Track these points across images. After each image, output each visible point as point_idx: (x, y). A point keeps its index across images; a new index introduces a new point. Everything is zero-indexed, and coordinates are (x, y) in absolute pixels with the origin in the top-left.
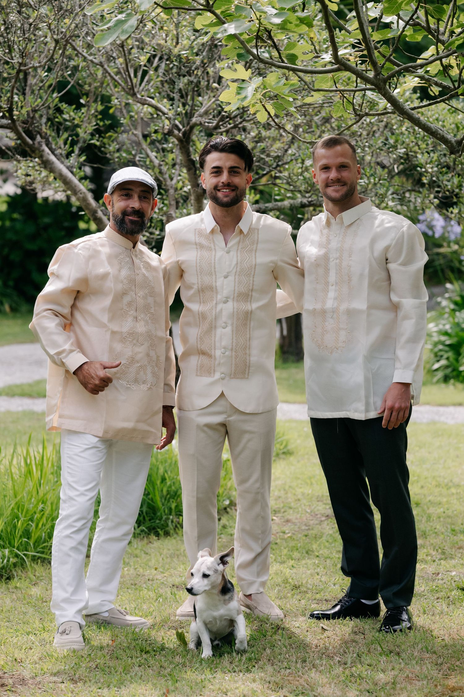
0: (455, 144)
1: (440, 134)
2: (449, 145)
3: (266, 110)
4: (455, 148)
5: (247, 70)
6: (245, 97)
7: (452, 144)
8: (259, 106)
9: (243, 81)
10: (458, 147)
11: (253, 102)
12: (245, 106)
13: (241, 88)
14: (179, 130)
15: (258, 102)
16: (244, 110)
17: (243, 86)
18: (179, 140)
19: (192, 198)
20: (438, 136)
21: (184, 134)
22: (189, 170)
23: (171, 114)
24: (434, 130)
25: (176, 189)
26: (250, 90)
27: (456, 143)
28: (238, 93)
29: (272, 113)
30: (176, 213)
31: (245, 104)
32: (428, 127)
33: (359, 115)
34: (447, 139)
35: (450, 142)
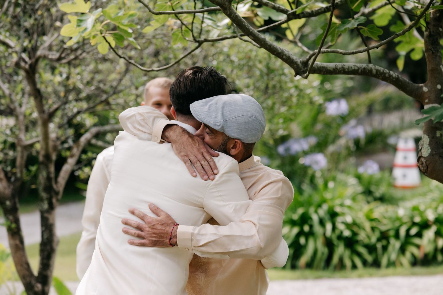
0: (300, 65)
1: (286, 55)
2: (295, 66)
3: (107, 41)
4: (300, 69)
5: (86, 3)
6: (86, 29)
7: (298, 65)
8: (100, 37)
9: (83, 14)
10: (304, 68)
11: (93, 34)
12: (86, 37)
13: (80, 21)
14: (26, 62)
15: (99, 33)
16: (83, 43)
17: (83, 18)
18: (26, 71)
19: (40, 122)
20: (284, 57)
21: (31, 66)
22: (36, 98)
23: (18, 48)
24: (280, 51)
25: (25, 116)
26: (90, 21)
27: (302, 64)
28: (79, 26)
29: (113, 44)
30: (25, 136)
31: (85, 35)
32: (274, 48)
33: (198, 42)
34: (293, 60)
35: (296, 63)
